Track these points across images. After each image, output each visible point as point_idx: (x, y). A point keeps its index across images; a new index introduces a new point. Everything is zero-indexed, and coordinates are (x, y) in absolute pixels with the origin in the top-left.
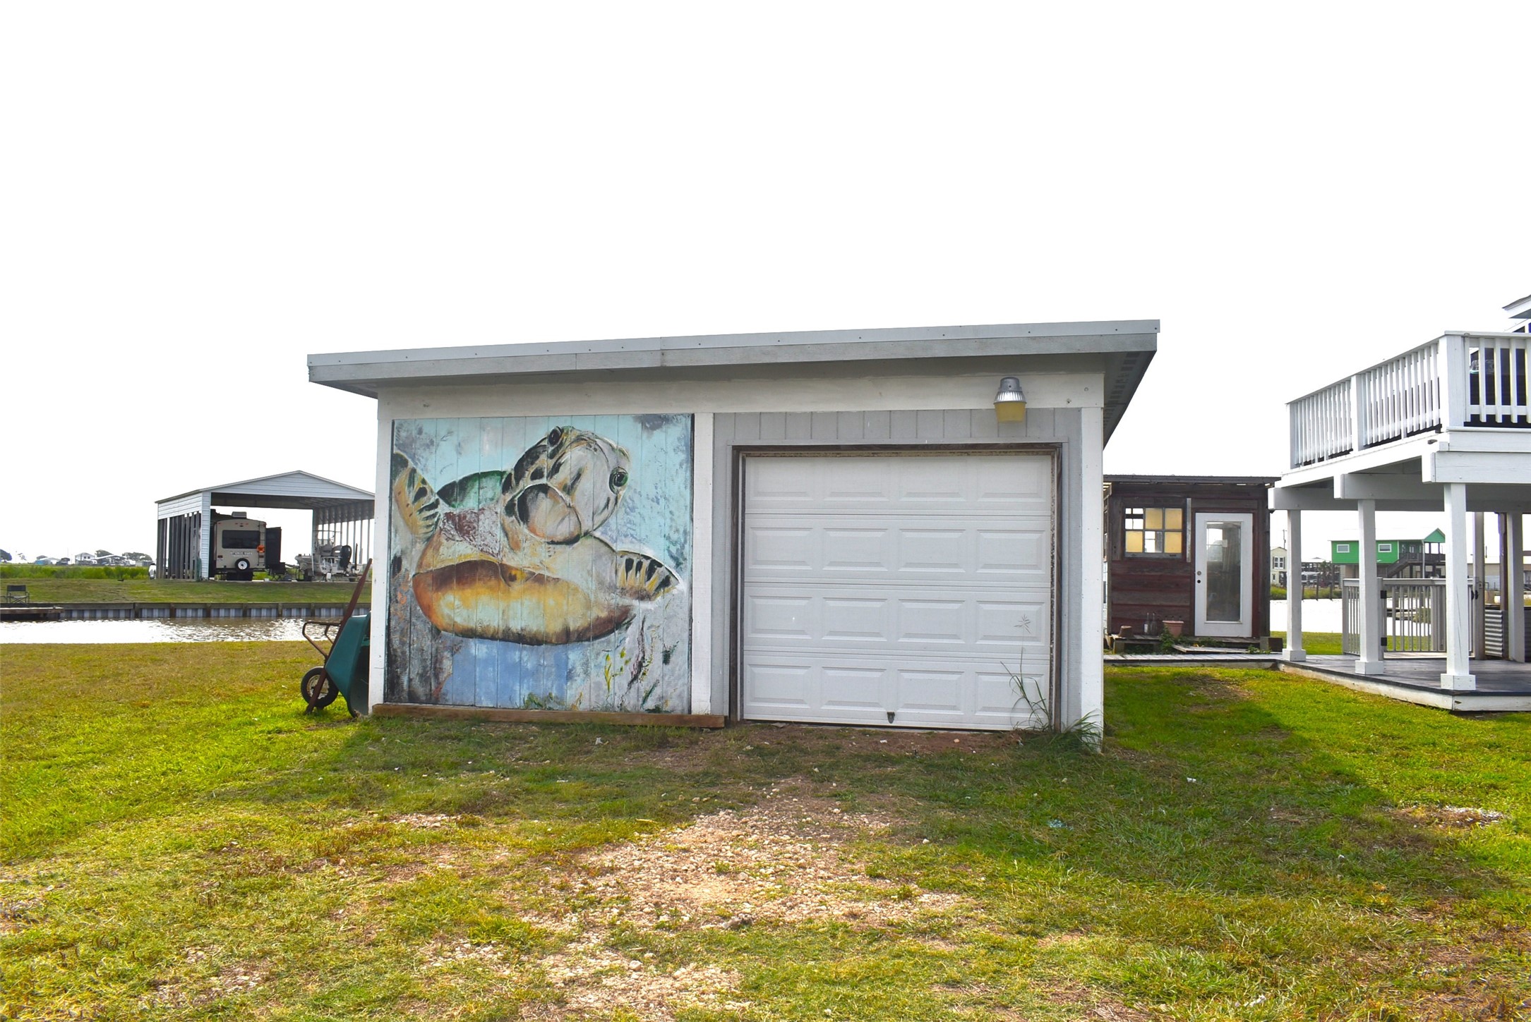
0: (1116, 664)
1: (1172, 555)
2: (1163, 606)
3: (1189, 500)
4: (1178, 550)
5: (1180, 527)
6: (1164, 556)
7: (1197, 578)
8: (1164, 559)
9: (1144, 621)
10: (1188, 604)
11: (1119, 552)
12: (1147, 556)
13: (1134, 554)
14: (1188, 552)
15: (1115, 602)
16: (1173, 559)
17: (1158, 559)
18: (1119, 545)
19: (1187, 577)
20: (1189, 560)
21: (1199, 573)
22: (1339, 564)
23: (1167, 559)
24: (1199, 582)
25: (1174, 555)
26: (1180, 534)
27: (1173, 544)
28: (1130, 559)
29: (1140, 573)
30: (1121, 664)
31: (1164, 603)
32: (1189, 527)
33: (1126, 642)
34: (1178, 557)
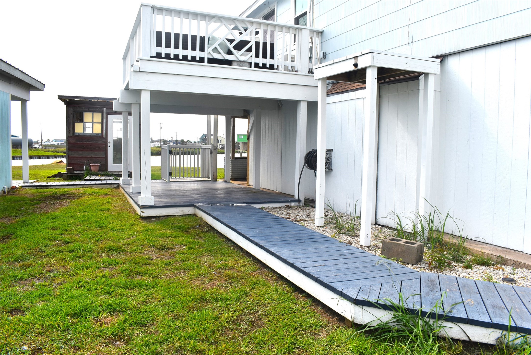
0: (38, 188)
1: (97, 134)
2: (92, 157)
3: (105, 109)
4: (99, 131)
5: (100, 121)
6: (93, 135)
7: (109, 145)
8: (93, 136)
9: (83, 165)
10: (104, 156)
11: (71, 132)
12: (85, 134)
13: (78, 133)
14: (104, 133)
15: (70, 156)
16: (97, 136)
17: (90, 136)
18: (71, 129)
19: (104, 144)
20: (104, 137)
21: (109, 143)
22: (240, 142)
23: (95, 136)
24: (109, 146)
25: (98, 134)
26: (101, 124)
27: (98, 129)
28: (77, 136)
29: (81, 142)
30: (41, 188)
31: (93, 156)
32: (104, 121)
33: (68, 175)
34: (100, 135)
